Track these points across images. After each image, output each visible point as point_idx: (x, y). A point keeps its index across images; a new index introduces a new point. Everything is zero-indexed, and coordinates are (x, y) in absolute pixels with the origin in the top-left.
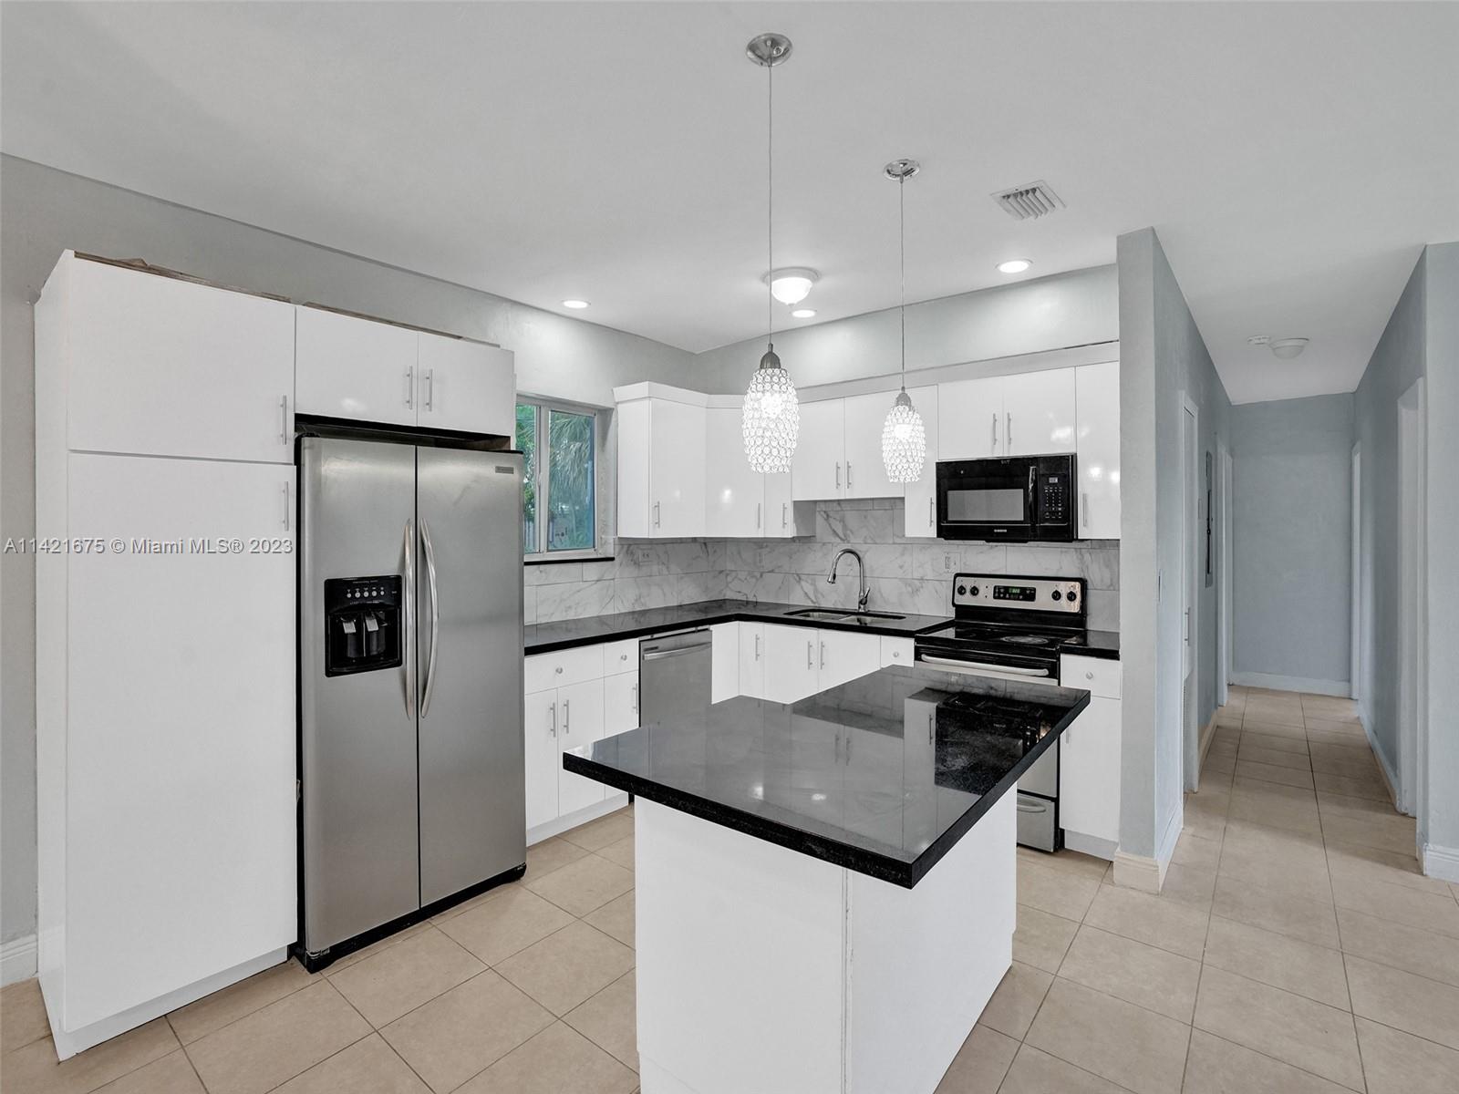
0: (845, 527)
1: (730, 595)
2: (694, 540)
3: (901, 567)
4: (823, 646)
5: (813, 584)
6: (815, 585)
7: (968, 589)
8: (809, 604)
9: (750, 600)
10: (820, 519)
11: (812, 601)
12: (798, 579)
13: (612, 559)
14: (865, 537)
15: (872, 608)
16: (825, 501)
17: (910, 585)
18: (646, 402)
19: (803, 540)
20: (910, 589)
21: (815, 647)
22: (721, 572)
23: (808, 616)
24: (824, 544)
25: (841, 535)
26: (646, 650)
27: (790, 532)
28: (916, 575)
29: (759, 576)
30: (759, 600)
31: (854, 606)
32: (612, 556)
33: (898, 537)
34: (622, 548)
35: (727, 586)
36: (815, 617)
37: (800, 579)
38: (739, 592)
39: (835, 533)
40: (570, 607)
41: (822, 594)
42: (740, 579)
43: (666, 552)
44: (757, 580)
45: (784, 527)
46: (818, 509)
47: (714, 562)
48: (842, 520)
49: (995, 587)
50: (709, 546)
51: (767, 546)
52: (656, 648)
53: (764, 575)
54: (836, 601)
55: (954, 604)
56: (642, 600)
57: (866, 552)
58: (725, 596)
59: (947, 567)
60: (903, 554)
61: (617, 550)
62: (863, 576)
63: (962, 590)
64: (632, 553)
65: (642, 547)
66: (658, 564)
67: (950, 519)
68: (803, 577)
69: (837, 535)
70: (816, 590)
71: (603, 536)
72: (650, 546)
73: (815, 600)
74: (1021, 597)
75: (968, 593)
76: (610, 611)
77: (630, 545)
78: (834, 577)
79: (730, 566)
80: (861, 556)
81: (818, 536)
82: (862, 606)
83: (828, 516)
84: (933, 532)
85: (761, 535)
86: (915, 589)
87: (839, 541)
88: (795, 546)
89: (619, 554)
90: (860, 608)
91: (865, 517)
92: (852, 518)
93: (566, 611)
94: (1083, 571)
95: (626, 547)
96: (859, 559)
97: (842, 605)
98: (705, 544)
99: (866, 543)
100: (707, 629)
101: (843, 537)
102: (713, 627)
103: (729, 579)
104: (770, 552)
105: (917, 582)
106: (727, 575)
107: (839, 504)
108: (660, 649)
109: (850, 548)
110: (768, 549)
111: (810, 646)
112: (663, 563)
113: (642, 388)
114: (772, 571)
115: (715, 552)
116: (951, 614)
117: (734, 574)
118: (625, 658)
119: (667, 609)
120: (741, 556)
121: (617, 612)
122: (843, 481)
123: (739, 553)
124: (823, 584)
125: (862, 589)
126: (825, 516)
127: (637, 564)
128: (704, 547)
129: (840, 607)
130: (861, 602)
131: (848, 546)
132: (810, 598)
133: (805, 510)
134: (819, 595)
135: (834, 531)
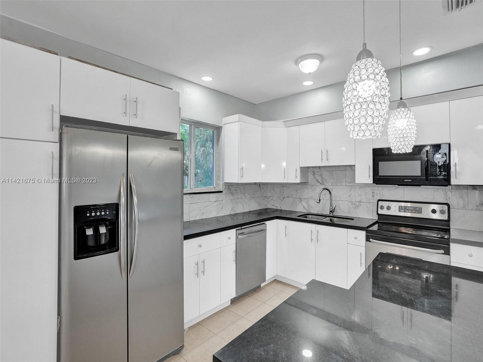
0: (322, 178)
1: (269, 206)
2: (255, 183)
3: (350, 196)
4: (318, 232)
5: (307, 202)
6: (308, 204)
7: (385, 207)
8: (305, 211)
9: (278, 209)
10: (310, 175)
11: (307, 210)
12: (300, 200)
13: (221, 192)
14: (332, 183)
15: (335, 214)
16: (313, 167)
17: (354, 204)
18: (237, 123)
19: (303, 184)
20: (354, 206)
21: (315, 233)
22: (266, 197)
23: (306, 217)
24: (312, 185)
25: (320, 182)
26: (239, 234)
27: (298, 181)
28: (357, 200)
29: (282, 198)
30: (283, 209)
31: (327, 213)
32: (221, 190)
33: (348, 183)
34: (226, 187)
35: (268, 203)
36: (310, 218)
37: (301, 200)
38: (274, 205)
39: (318, 181)
40: (204, 213)
41: (311, 207)
42: (274, 200)
43: (244, 189)
44: (281, 200)
45: (296, 178)
46: (309, 171)
47: (263, 193)
48: (321, 175)
49: (399, 206)
50: (261, 186)
51: (286, 186)
52: (243, 233)
53: (285, 198)
54: (318, 211)
55: (378, 214)
56: (234, 209)
57: (333, 189)
58: (267, 207)
59: (373, 196)
60: (350, 191)
61: (224, 188)
62: (331, 200)
63: (382, 208)
64: (230, 189)
65: (234, 186)
66: (241, 194)
67: (380, 175)
68: (302, 199)
69: (319, 182)
70: (308, 205)
71: (218, 182)
72: (237, 186)
73: (308, 209)
74: (414, 211)
75: (385, 209)
76: (221, 214)
77: (229, 186)
78: (320, 200)
79: (269, 195)
80: (330, 190)
81: (310, 181)
82: (331, 213)
83: (314, 173)
84: (371, 181)
85: (285, 181)
86: (357, 205)
87: (320, 184)
88: (299, 186)
89: (225, 189)
90: (330, 214)
91: (332, 174)
92: (325, 174)
93: (202, 215)
94: (447, 199)
95: (227, 187)
96: (330, 193)
97: (321, 212)
98: (260, 185)
99: (332, 185)
100: (264, 223)
101: (322, 183)
102: (267, 222)
103: (269, 200)
104: (288, 189)
105: (358, 203)
106: (268, 198)
107: (319, 168)
108: (245, 233)
109: (325, 187)
110: (286, 188)
111: (312, 232)
112: (243, 193)
113: (236, 117)
114: (288, 197)
115: (263, 188)
116: (376, 218)
117: (271, 198)
118: (230, 238)
119: (244, 213)
120: (274, 191)
121: (224, 215)
122: (325, 158)
123: (274, 189)
124: (313, 203)
125: (331, 205)
126: (313, 174)
127: (232, 194)
128: (259, 187)
129: (320, 213)
130: (331, 212)
131: (324, 187)
132: (305, 209)
133: (305, 170)
134: (310, 208)
135: (317, 180)
